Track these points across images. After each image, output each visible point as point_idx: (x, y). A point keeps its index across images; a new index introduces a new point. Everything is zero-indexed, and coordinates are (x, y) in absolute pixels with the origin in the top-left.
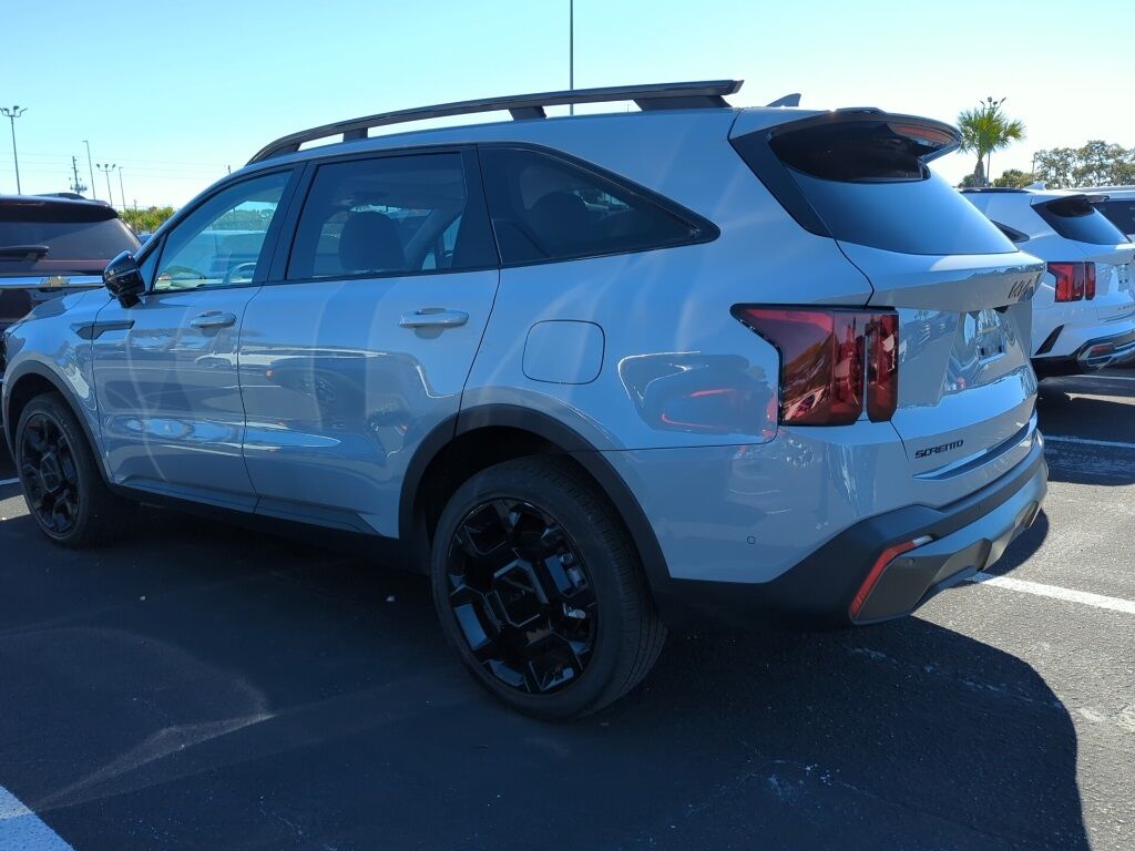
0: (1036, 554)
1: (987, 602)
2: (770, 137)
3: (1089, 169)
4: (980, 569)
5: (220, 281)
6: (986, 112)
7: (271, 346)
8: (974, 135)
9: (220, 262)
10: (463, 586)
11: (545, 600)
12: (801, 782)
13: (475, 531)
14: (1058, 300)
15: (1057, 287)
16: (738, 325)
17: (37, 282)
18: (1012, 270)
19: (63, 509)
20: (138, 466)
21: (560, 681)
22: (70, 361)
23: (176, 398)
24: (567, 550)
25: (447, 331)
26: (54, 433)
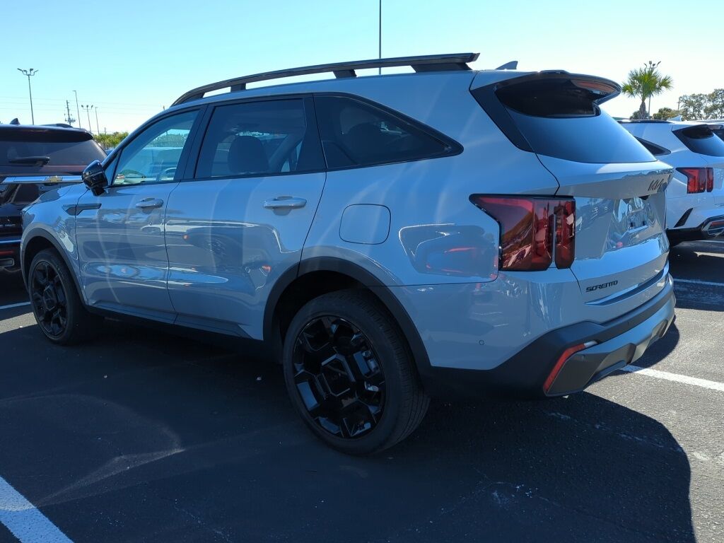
0: (671, 355)
1: (637, 384)
2: (496, 88)
3: (715, 107)
4: (629, 363)
5: (155, 179)
6: (647, 70)
7: (188, 220)
8: (639, 86)
9: (155, 167)
10: (302, 371)
11: (353, 379)
12: (513, 496)
13: (310, 336)
14: (689, 192)
15: (688, 183)
16: (474, 208)
17: (42, 179)
18: (652, 173)
19: (57, 321)
20: (103, 294)
21: (363, 430)
22: (61, 229)
23: (126, 252)
24: (368, 349)
25: (293, 211)
26: (52, 274)
